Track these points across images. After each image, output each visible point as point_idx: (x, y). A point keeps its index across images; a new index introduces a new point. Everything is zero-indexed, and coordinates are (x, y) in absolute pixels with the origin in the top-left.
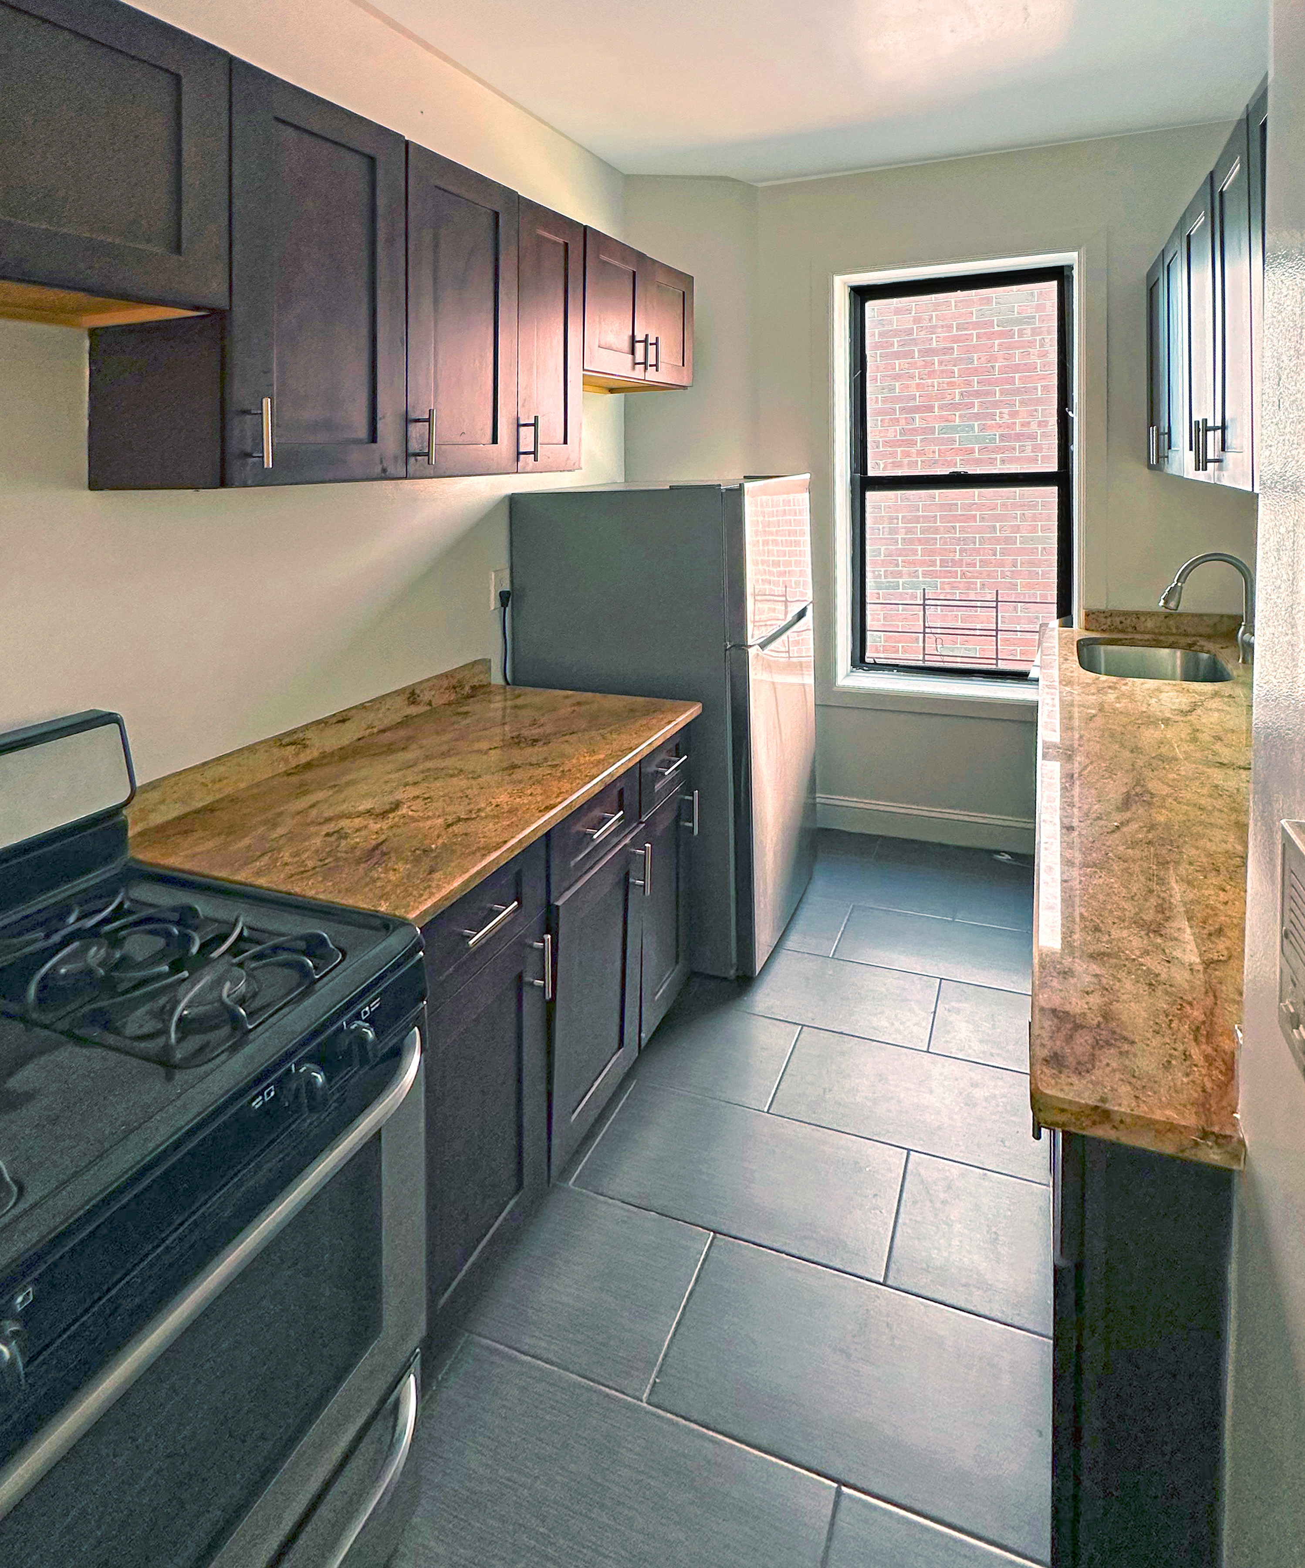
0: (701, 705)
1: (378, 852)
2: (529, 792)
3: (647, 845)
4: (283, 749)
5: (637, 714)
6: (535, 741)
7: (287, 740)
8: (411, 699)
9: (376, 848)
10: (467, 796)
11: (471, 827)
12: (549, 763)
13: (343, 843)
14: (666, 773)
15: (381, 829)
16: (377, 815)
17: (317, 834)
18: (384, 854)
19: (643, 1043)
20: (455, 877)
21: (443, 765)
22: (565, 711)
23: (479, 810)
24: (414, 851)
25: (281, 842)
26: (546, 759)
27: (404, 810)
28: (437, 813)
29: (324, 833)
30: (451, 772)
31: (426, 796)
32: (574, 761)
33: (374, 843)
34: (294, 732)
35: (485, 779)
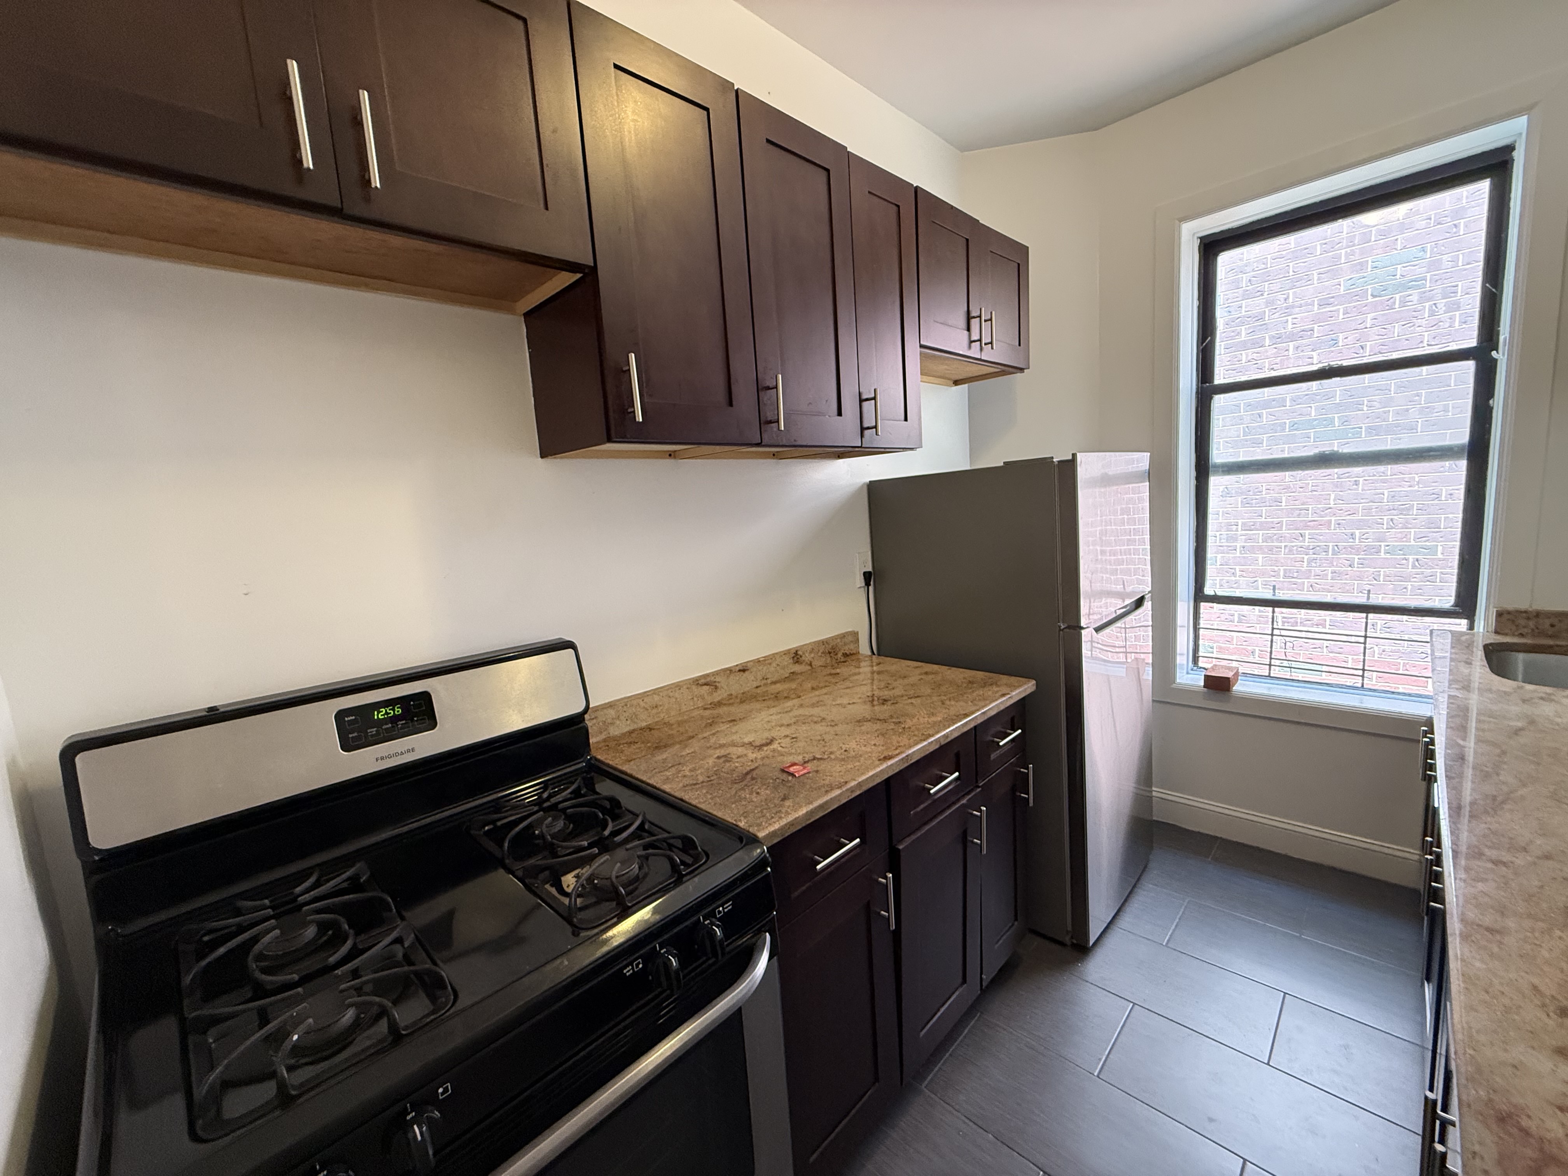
0: (1034, 682)
1: (749, 777)
2: (873, 743)
3: (984, 808)
4: (700, 688)
5: (975, 685)
6: (885, 701)
7: (703, 681)
8: (795, 658)
9: (747, 773)
10: (824, 740)
11: (823, 766)
12: (894, 720)
13: (728, 764)
14: (1001, 744)
15: (756, 758)
16: (755, 747)
17: (710, 756)
18: (753, 779)
19: (984, 984)
20: (801, 807)
21: (812, 713)
22: (913, 679)
23: (831, 753)
24: (775, 780)
25: (687, 758)
26: (891, 717)
27: (775, 746)
28: (799, 751)
29: (716, 755)
30: (815, 719)
31: (794, 736)
32: (915, 720)
33: (748, 769)
34: (708, 675)
35: (839, 729)
